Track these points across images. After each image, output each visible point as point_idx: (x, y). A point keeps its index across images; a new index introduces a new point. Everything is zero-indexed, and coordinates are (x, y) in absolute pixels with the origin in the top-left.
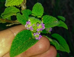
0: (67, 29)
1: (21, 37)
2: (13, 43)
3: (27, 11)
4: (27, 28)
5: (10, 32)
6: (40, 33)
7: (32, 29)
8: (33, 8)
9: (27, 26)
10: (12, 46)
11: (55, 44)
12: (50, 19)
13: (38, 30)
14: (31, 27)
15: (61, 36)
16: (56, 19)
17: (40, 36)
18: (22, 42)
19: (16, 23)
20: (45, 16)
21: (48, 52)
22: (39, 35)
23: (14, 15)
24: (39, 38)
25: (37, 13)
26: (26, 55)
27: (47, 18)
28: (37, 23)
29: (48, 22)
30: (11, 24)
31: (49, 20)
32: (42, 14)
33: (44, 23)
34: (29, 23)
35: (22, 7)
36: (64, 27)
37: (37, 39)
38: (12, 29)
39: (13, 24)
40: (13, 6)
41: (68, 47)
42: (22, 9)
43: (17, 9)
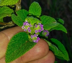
0: (67, 33)
1: (17, 40)
2: (9, 47)
3: (22, 11)
4: (24, 30)
5: (3, 35)
6: (37, 36)
7: (30, 31)
8: (30, 7)
9: (24, 27)
10: (8, 51)
11: (54, 48)
12: (49, 19)
13: (36, 31)
14: (29, 29)
15: (59, 42)
16: (54, 19)
17: (38, 39)
18: (19, 46)
19: (9, 26)
20: (43, 16)
21: (46, 58)
22: (36, 37)
23: (8, 16)
24: (37, 41)
25: (35, 13)
26: (22, 60)
27: (45, 18)
28: (35, 24)
29: (46, 23)
30: (3, 27)
31: (47, 21)
32: (40, 14)
33: (42, 24)
34: (27, 24)
35: (16, 7)
36: (63, 31)
37: (34, 41)
38: (6, 32)
39: (6, 27)
40: (6, 6)
41: (68, 54)
42: (17, 9)
43: (10, 9)
